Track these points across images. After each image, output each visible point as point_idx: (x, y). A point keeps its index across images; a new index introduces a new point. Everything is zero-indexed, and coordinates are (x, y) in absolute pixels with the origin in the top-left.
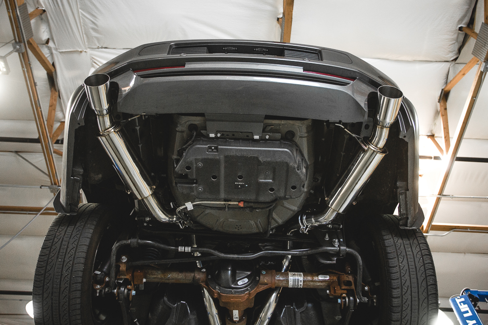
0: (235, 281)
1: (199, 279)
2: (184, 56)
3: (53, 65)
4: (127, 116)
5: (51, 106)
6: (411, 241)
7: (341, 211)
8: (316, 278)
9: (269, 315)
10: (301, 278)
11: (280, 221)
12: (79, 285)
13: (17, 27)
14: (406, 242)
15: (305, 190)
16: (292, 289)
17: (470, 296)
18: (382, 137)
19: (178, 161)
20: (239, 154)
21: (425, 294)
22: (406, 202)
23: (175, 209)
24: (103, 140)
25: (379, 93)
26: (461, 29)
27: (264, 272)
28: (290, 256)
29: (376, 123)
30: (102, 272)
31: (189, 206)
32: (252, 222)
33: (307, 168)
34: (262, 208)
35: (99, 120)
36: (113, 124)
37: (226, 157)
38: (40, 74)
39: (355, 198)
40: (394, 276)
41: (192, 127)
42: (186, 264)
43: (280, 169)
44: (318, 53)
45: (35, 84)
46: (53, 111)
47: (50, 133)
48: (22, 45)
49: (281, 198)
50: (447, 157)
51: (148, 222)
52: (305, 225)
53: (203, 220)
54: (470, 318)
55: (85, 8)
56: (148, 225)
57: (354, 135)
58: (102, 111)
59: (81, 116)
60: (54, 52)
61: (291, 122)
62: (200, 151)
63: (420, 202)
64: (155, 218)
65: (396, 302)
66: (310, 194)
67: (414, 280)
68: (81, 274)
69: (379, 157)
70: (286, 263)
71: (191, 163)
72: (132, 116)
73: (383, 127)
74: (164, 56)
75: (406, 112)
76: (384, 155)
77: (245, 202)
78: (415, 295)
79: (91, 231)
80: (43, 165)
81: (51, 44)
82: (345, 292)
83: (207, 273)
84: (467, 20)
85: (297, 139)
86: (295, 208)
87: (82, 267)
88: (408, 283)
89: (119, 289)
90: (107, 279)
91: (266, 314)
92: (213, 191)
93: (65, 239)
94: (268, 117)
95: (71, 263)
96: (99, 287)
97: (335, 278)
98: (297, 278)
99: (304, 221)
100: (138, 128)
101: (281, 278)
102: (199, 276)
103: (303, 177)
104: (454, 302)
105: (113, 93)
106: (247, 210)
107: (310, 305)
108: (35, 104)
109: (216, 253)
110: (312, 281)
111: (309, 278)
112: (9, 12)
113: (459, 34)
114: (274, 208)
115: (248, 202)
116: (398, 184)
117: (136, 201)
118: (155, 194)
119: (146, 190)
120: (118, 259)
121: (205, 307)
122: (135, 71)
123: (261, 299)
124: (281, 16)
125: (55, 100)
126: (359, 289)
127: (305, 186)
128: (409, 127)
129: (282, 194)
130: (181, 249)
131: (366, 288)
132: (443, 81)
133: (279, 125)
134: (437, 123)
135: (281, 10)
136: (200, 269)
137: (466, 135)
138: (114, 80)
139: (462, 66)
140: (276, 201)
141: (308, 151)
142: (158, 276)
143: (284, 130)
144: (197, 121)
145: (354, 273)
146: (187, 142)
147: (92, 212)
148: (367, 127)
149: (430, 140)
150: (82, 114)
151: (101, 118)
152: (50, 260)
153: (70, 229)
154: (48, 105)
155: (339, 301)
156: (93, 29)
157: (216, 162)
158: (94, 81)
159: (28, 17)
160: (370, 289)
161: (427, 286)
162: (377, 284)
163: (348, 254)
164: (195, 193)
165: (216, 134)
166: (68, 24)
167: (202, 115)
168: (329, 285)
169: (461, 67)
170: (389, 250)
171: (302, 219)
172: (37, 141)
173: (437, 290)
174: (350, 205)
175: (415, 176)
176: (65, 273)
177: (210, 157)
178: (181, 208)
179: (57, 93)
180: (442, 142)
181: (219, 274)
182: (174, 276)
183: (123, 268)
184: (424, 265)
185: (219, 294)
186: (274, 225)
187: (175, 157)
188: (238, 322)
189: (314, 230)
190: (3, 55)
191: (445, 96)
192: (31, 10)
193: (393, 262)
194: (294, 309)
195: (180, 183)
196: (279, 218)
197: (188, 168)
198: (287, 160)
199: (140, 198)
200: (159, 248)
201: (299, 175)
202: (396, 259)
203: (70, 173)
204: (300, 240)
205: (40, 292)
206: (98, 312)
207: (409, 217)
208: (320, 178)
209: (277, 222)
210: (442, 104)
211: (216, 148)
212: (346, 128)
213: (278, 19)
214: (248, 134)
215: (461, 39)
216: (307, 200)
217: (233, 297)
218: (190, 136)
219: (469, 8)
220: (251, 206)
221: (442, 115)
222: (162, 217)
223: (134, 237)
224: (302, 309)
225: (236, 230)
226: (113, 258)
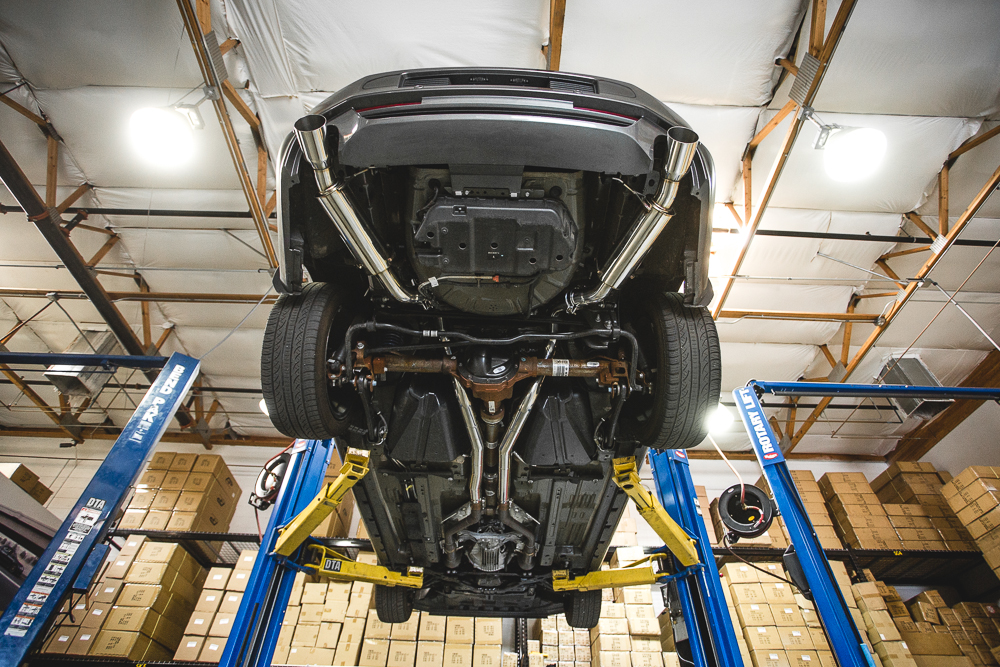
0: (490, 370)
1: (448, 368)
2: (419, 88)
3: (257, 116)
4: (351, 170)
5: (260, 170)
6: (696, 322)
7: (616, 286)
8: (584, 366)
9: (530, 406)
10: (567, 366)
11: (543, 300)
12: (312, 374)
13: (206, 65)
14: (691, 322)
15: (574, 261)
16: (557, 377)
17: (756, 387)
18: (670, 193)
19: (417, 227)
20: (492, 216)
21: (707, 380)
22: (694, 275)
23: (417, 286)
24: (323, 201)
25: (668, 136)
26: (778, 62)
27: (524, 359)
28: (554, 341)
29: (663, 176)
30: (336, 360)
31: (434, 282)
32: (510, 302)
33: (576, 234)
34: (521, 284)
35: (317, 175)
36: (334, 180)
37: (476, 220)
38: (243, 128)
39: (633, 271)
40: (673, 360)
41: (433, 183)
42: (433, 350)
43: (543, 235)
44: (593, 84)
45: (237, 141)
46: (263, 178)
47: (263, 205)
48: (216, 89)
49: (544, 271)
50: (746, 229)
51: (386, 303)
52: (572, 304)
53: (451, 299)
54: (752, 410)
55: (291, 37)
56: (386, 306)
57: (635, 192)
58: (321, 165)
59: (295, 171)
60: (257, 98)
61: (556, 175)
62: (444, 213)
63: (709, 276)
64: (394, 298)
65: (673, 389)
66: (580, 267)
67: (696, 365)
68: (312, 362)
69: (664, 220)
70: (550, 350)
71: (434, 228)
72: (358, 170)
73: (671, 181)
74: (395, 89)
75: (701, 162)
76: (671, 217)
77: (500, 276)
78: (695, 381)
79: (320, 313)
80: (258, 244)
81: (252, 88)
82: (617, 379)
83: (458, 361)
84: (787, 49)
85: (564, 198)
86: (561, 284)
87: (313, 354)
88: (689, 368)
89: (358, 378)
90: (343, 368)
91: (526, 406)
92: (461, 262)
93: (290, 323)
94: (528, 168)
95: (300, 349)
96: (334, 376)
97: (606, 366)
98: (561, 365)
99: (572, 299)
100: (366, 186)
101: (544, 366)
102: (448, 364)
103: (570, 244)
104: (737, 393)
105: (332, 140)
106: (504, 286)
107: (576, 395)
108: (241, 168)
109: (468, 337)
110: (580, 369)
111: (576, 366)
112: (193, 44)
113: (775, 68)
114: (537, 283)
115: (505, 276)
116: (686, 253)
117: (370, 277)
118: (391, 269)
119: (381, 264)
120: (354, 346)
121: (457, 399)
122: (357, 110)
123: (522, 389)
124: (547, 43)
125: (264, 163)
126: (633, 376)
127: (574, 256)
128: (704, 181)
129: (545, 265)
130: (426, 333)
131: (641, 375)
132: (750, 133)
133: (542, 179)
134: (738, 188)
135: (547, 35)
136: (449, 357)
137: (771, 203)
138: (332, 123)
139: (775, 113)
140: (538, 275)
141: (578, 213)
142: (401, 365)
143: (549, 187)
144: (439, 174)
145: (628, 359)
146: (428, 202)
147: (320, 291)
148: (652, 183)
149: (727, 208)
150: (295, 168)
151: (319, 174)
152: (276, 347)
153: (296, 311)
154: (256, 169)
155: (610, 390)
156: (303, 65)
157: (463, 227)
158: (307, 124)
159: (219, 51)
160: (645, 377)
161: (710, 371)
162: (653, 371)
163: (623, 338)
164: (440, 266)
165: (463, 192)
166: (269, 57)
167: (445, 166)
168: (599, 373)
169: (773, 114)
170: (670, 332)
171: (568, 298)
172: (248, 215)
173: (720, 375)
174: (627, 279)
175: (706, 253)
176: (294, 361)
177: (456, 220)
178: (424, 284)
179: (266, 154)
180: (741, 210)
181: (472, 361)
182: (419, 365)
183: (360, 355)
184: (709, 348)
185: (472, 383)
186: (535, 304)
187: (413, 222)
188: (495, 414)
189: (583, 310)
190: (194, 103)
191: (750, 152)
192: (221, 41)
193: (674, 346)
194: (558, 400)
195: (422, 253)
196: (542, 296)
197: (431, 234)
198: (552, 222)
199: (374, 273)
200: (401, 333)
201: (566, 242)
202: (677, 342)
203: (289, 244)
204: (566, 322)
205: (270, 390)
206: (336, 404)
207: (696, 293)
208: (592, 249)
209: (539, 301)
210: (746, 163)
211: (464, 209)
212: (625, 182)
213: (543, 47)
214: (503, 191)
215: (777, 75)
216: (575, 274)
217: (488, 387)
218: (431, 195)
219: (790, 33)
220: (509, 281)
221: (745, 177)
222: (403, 296)
223: (371, 320)
224: (567, 400)
225: (490, 311)
226: (348, 344)
